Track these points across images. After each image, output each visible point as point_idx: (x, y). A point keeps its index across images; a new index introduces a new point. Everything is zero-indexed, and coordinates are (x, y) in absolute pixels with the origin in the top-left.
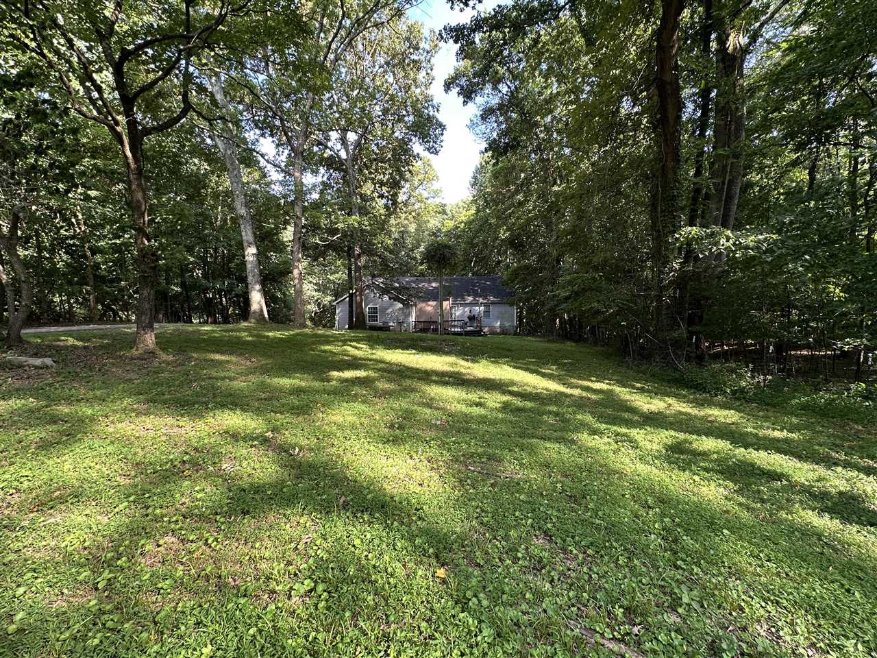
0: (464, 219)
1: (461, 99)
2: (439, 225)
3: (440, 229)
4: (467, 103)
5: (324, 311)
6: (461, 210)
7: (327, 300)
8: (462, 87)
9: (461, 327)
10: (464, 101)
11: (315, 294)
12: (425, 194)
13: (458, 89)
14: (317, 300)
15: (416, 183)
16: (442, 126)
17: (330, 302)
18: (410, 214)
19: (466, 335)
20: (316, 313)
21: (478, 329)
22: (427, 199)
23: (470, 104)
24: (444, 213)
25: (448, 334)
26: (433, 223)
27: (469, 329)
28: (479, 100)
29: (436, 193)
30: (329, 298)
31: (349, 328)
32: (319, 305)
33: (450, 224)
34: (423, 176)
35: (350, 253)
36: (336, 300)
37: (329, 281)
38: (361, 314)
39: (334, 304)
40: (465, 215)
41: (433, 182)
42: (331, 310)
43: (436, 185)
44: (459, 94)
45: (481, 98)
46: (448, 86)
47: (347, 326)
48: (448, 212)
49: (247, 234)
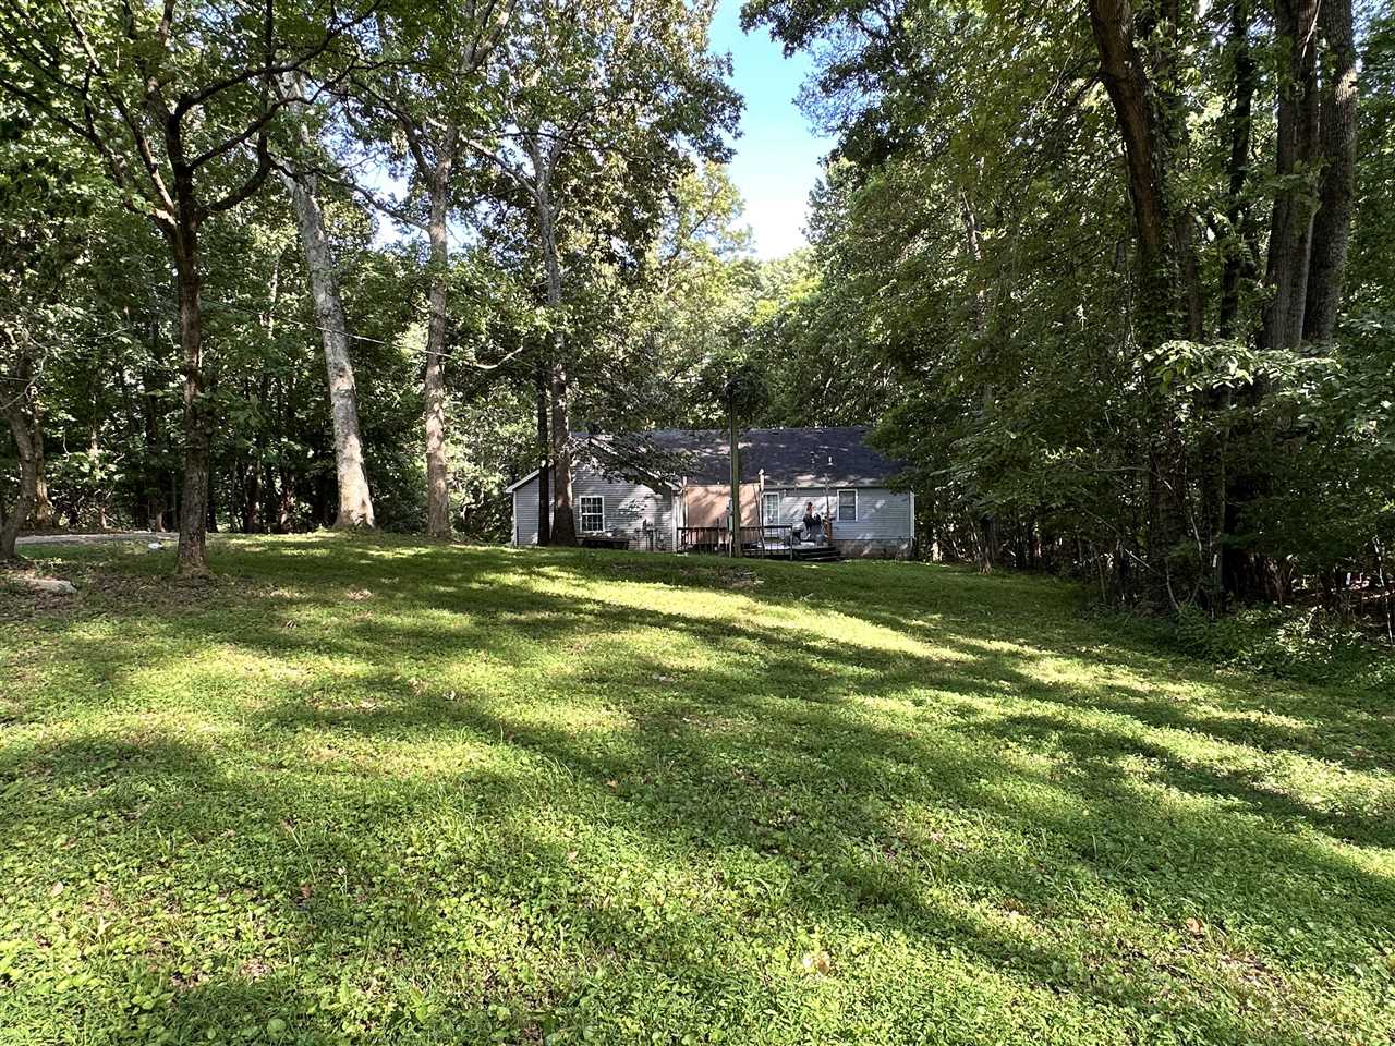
0: (802, 296)
1: (780, 44)
2: (745, 312)
3: (746, 321)
4: (793, 50)
5: (487, 506)
6: (794, 275)
7: (493, 481)
8: (781, 21)
9: (787, 542)
10: (787, 48)
11: (469, 467)
12: (712, 242)
13: (772, 25)
14: (471, 483)
15: (693, 218)
16: (736, 101)
17: (500, 486)
18: (679, 287)
19: (795, 559)
20: (469, 511)
21: (825, 545)
22: (717, 253)
23: (800, 55)
24: (756, 284)
25: (759, 557)
26: (733, 305)
27: (804, 545)
28: (819, 44)
29: (740, 239)
30: (498, 477)
31: (540, 543)
32: (476, 493)
33: (769, 309)
34: (707, 202)
35: (542, 380)
36: (514, 481)
37: (498, 439)
38: (565, 514)
39: (509, 490)
40: (804, 288)
41: (732, 215)
42: (504, 505)
43: (736, 225)
44: (773, 34)
45: (825, 42)
46: (749, 19)
47: (536, 540)
48: (764, 282)
49: (336, 353)
